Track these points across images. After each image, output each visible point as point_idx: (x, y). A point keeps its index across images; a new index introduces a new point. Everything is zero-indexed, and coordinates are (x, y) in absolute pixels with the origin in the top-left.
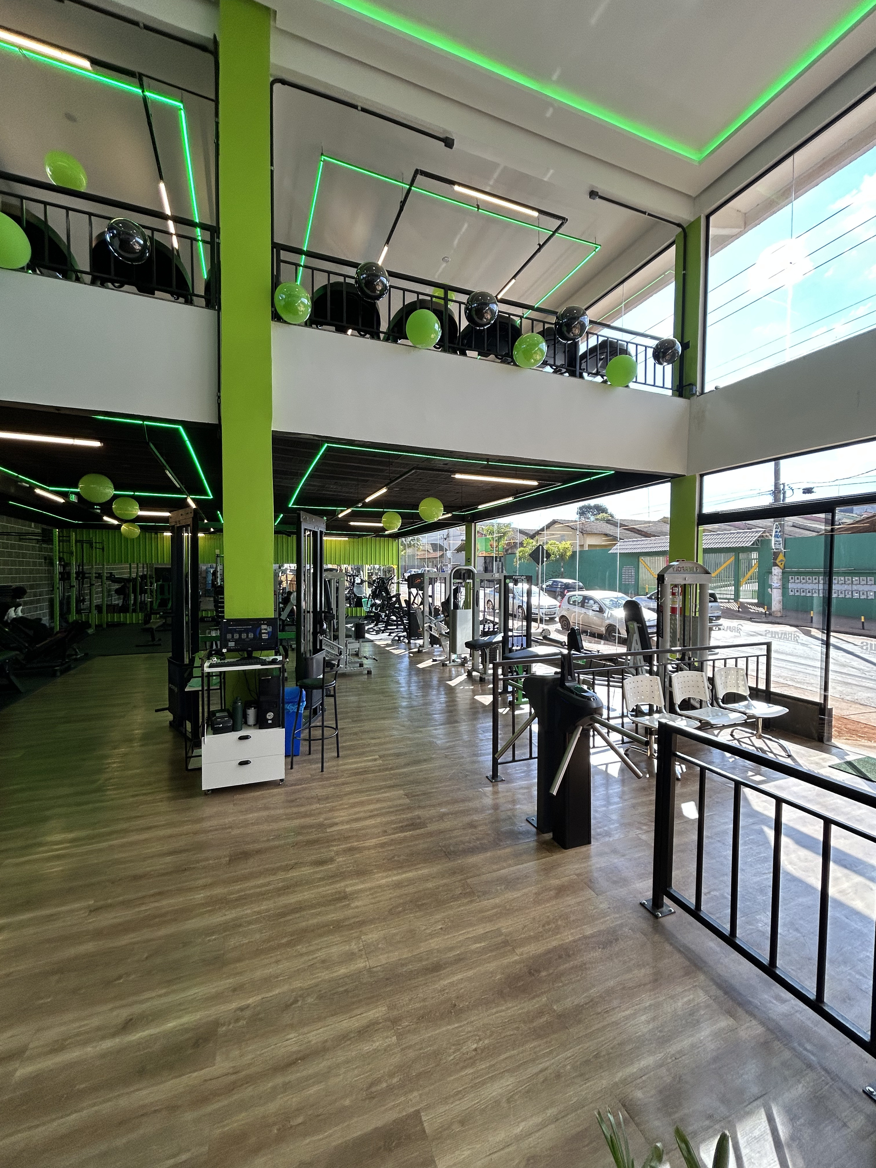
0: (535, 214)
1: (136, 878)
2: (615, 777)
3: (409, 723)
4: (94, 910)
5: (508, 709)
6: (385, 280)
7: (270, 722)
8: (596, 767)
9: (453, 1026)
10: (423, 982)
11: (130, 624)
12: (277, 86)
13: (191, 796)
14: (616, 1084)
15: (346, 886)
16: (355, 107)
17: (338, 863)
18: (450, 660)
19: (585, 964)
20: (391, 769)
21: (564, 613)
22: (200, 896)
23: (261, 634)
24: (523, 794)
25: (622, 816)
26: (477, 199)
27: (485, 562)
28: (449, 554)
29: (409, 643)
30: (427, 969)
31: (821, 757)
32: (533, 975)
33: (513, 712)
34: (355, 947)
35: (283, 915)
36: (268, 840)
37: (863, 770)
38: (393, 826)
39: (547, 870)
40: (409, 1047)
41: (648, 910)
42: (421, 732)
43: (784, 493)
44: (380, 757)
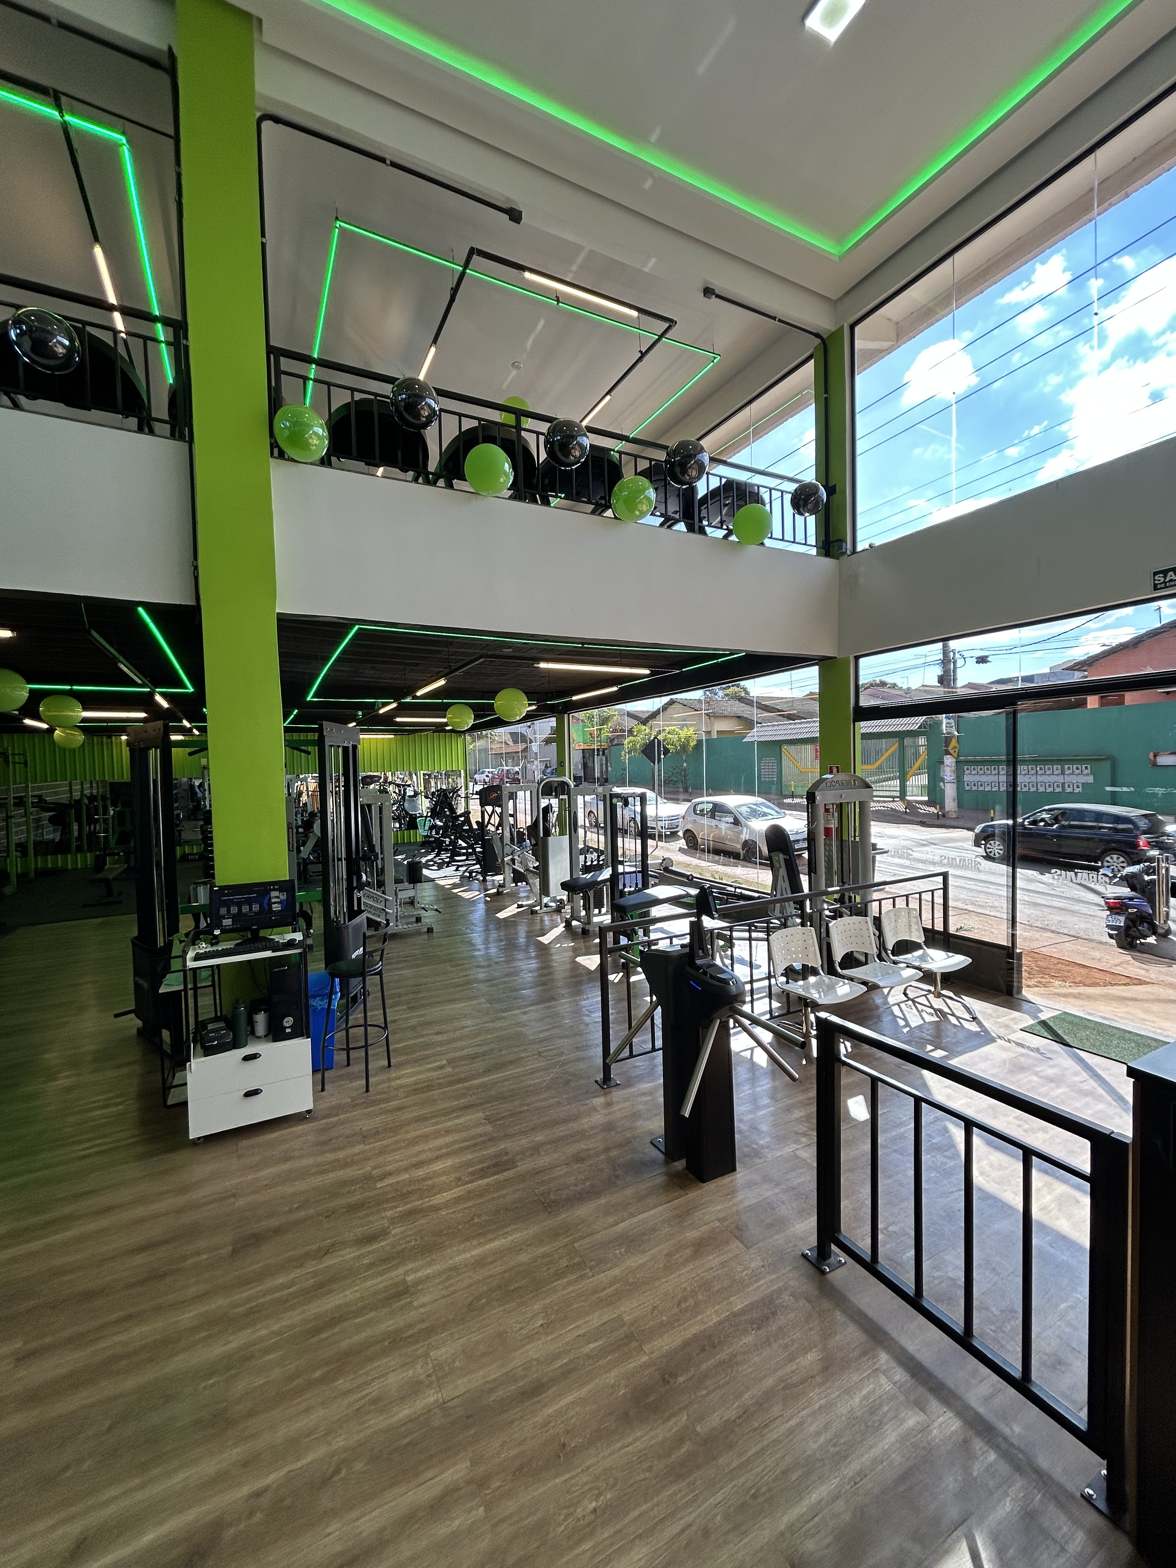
0: (635, 314)
1: (88, 1296)
2: (762, 1068)
3: (488, 1005)
4: (23, 1358)
5: (621, 974)
6: (432, 403)
7: (288, 1030)
8: (738, 1053)
9: (562, 1479)
10: (519, 1415)
11: (73, 870)
12: (267, 125)
13: (174, 1149)
14: (782, 1534)
15: (406, 1273)
16: (382, 160)
17: (394, 1236)
18: (540, 904)
19: (735, 1356)
20: (466, 1080)
21: (689, 826)
22: (188, 1316)
23: (270, 904)
24: (646, 1103)
25: (775, 1125)
26: (556, 291)
27: (584, 757)
28: (535, 747)
29: (484, 880)
30: (524, 1394)
31: (1012, 1016)
32: (668, 1382)
33: (628, 978)
34: (422, 1371)
35: (317, 1331)
36: (290, 1211)
37: (1060, 1032)
38: (470, 1169)
39: (682, 1217)
40: (502, 1521)
41: (812, 1263)
42: (504, 1018)
43: (955, 663)
44: (450, 1062)
